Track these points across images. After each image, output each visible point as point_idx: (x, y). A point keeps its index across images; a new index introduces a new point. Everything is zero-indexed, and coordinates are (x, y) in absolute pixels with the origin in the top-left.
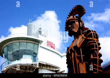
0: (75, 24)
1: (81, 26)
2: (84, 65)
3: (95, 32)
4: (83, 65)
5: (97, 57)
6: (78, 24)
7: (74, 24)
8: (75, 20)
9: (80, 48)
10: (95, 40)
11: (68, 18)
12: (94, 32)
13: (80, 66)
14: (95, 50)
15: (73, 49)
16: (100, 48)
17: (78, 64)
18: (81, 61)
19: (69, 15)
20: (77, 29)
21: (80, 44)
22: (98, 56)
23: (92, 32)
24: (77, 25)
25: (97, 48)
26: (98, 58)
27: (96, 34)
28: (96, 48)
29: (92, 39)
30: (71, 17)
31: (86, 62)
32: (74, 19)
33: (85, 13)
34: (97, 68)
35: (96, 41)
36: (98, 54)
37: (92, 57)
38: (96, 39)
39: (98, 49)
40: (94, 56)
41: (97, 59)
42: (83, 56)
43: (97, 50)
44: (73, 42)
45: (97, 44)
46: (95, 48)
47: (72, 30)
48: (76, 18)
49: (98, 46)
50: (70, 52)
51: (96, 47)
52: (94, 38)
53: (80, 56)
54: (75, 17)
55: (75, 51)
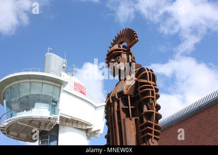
0: (121, 57)
1: (130, 60)
2: (132, 122)
3: (152, 71)
5: (153, 110)
6: (126, 58)
7: (119, 58)
8: (122, 51)
9: (127, 95)
10: (150, 84)
11: (110, 47)
12: (150, 72)
13: (126, 122)
14: (151, 99)
15: (117, 97)
16: (158, 97)
17: (124, 119)
18: (128, 116)
19: (111, 44)
21: (129, 89)
22: (155, 109)
23: (147, 71)
24: (124, 59)
26: (155, 112)
27: (153, 75)
28: (152, 97)
29: (147, 82)
30: (116, 47)
31: (136, 118)
32: (120, 50)
33: (138, 41)
34: (152, 128)
35: (152, 86)
36: (156, 105)
37: (145, 109)
38: (152, 83)
39: (155, 97)
40: (148, 109)
41: (153, 112)
42: (131, 108)
43: (153, 99)
44: (116, 85)
45: (154, 90)
46: (151, 96)
48: (123, 48)
49: (155, 93)
50: (111, 102)
51: (153, 94)
52: (150, 80)
53: (127, 107)
54: (121, 46)
55: (120, 99)
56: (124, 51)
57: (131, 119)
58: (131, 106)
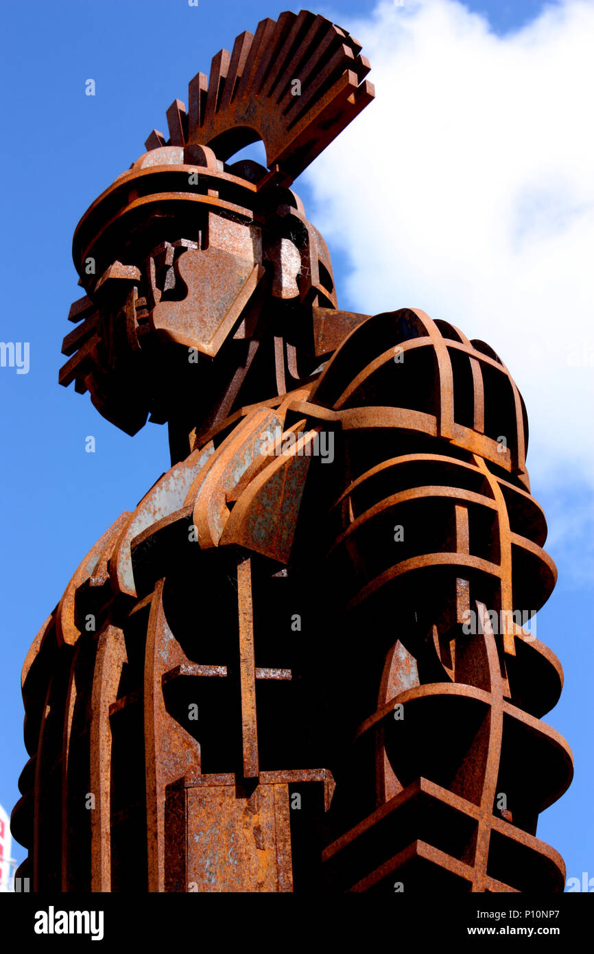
0: (205, 245)
1: (289, 287)
4: (250, 810)
6: (250, 257)
7: (180, 250)
8: (213, 197)
9: (228, 555)
12: (468, 349)
14: (462, 585)
15: (127, 582)
17: (177, 790)
20: (222, 318)
21: (245, 500)
22: (500, 685)
23: (436, 341)
24: (226, 261)
25: (496, 560)
26: (498, 704)
28: (475, 562)
29: (431, 430)
32: (202, 184)
34: (470, 860)
35: (483, 469)
36: (510, 648)
38: (481, 445)
39: (504, 571)
42: (260, 683)
45: (499, 504)
46: (462, 557)
47: (148, 321)
48: (228, 171)
50: (71, 635)
51: (484, 542)
52: (464, 416)
53: (222, 671)
55: (156, 600)
56: (228, 191)
57: (246, 788)
58: (260, 662)
